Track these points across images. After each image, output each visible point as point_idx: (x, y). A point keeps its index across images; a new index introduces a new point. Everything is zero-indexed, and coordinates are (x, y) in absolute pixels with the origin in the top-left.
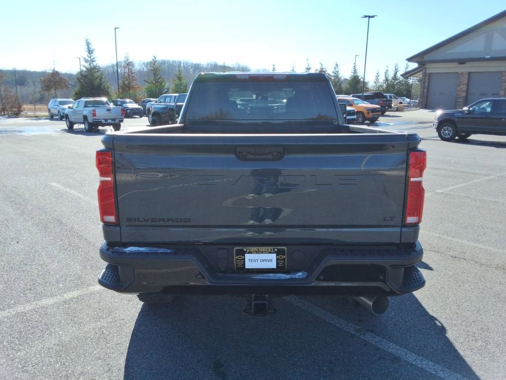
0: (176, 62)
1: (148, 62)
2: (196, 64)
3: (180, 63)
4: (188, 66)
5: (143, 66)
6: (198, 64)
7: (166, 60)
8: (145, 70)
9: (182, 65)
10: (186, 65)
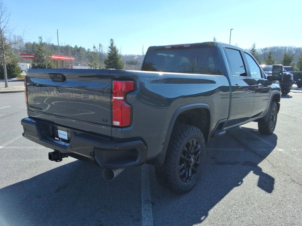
0: (283, 47)
1: (264, 49)
2: (297, 48)
3: (286, 48)
4: (292, 50)
5: (260, 51)
6: (299, 48)
7: (277, 46)
8: (261, 53)
9: (287, 49)
10: (290, 49)
